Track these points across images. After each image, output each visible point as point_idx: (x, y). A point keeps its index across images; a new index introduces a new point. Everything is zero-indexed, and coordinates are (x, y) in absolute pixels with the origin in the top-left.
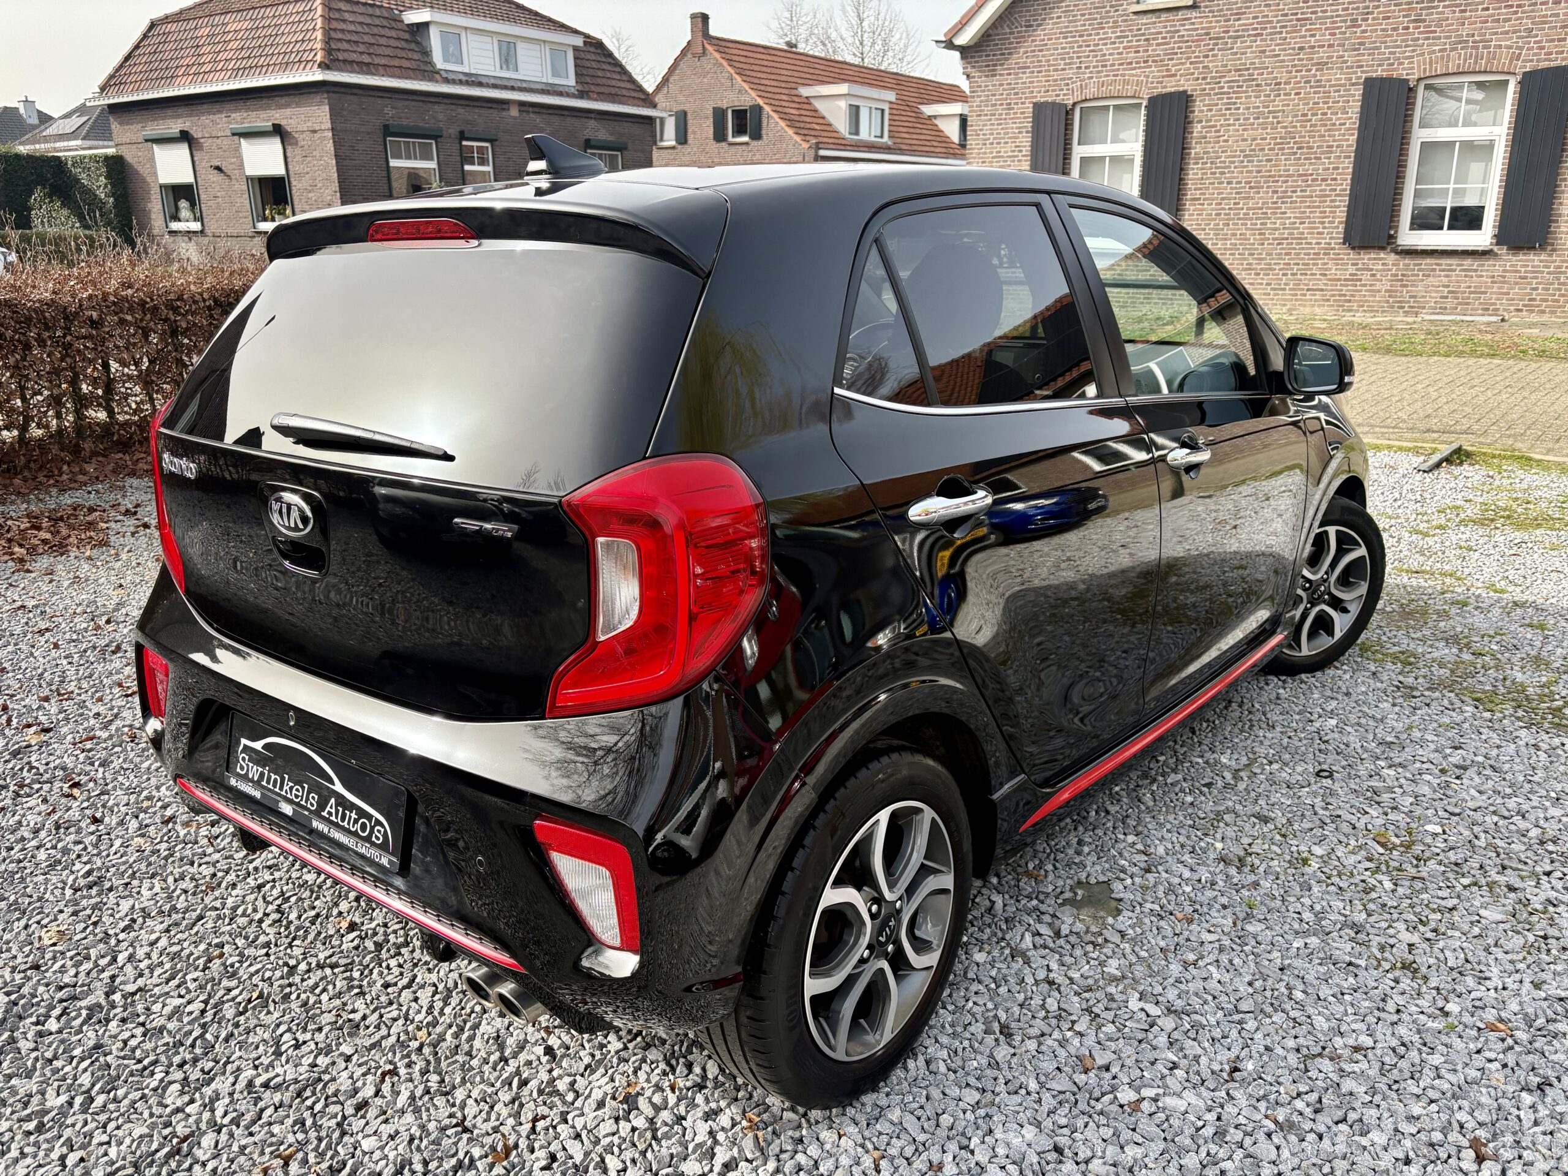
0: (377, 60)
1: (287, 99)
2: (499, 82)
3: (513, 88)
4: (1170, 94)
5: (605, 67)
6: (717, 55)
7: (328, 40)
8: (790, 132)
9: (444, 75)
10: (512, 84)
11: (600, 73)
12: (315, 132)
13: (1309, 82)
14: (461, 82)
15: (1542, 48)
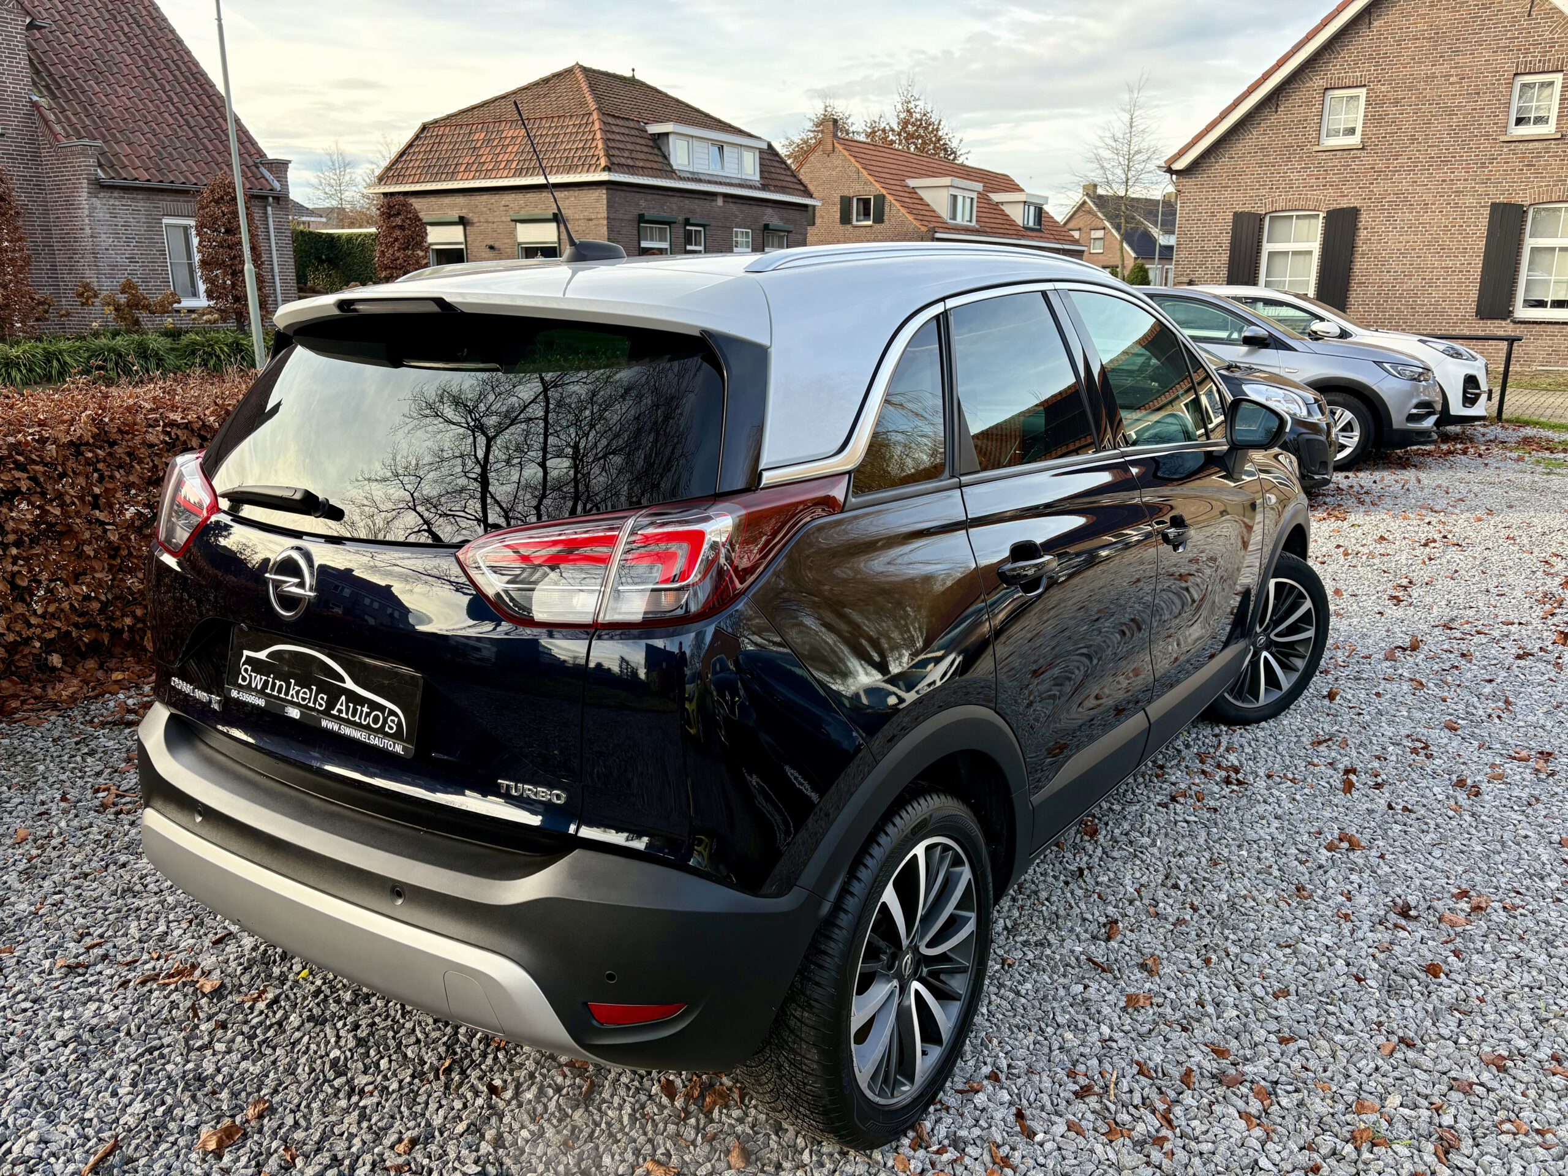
1: (566, 193)
2: (713, 179)
3: (721, 183)
4: (1343, 209)
5: (775, 164)
6: (846, 153)
7: (607, 149)
8: (910, 218)
9: (679, 174)
10: (721, 180)
11: (774, 170)
12: (591, 220)
13: (1449, 204)
14: (690, 179)
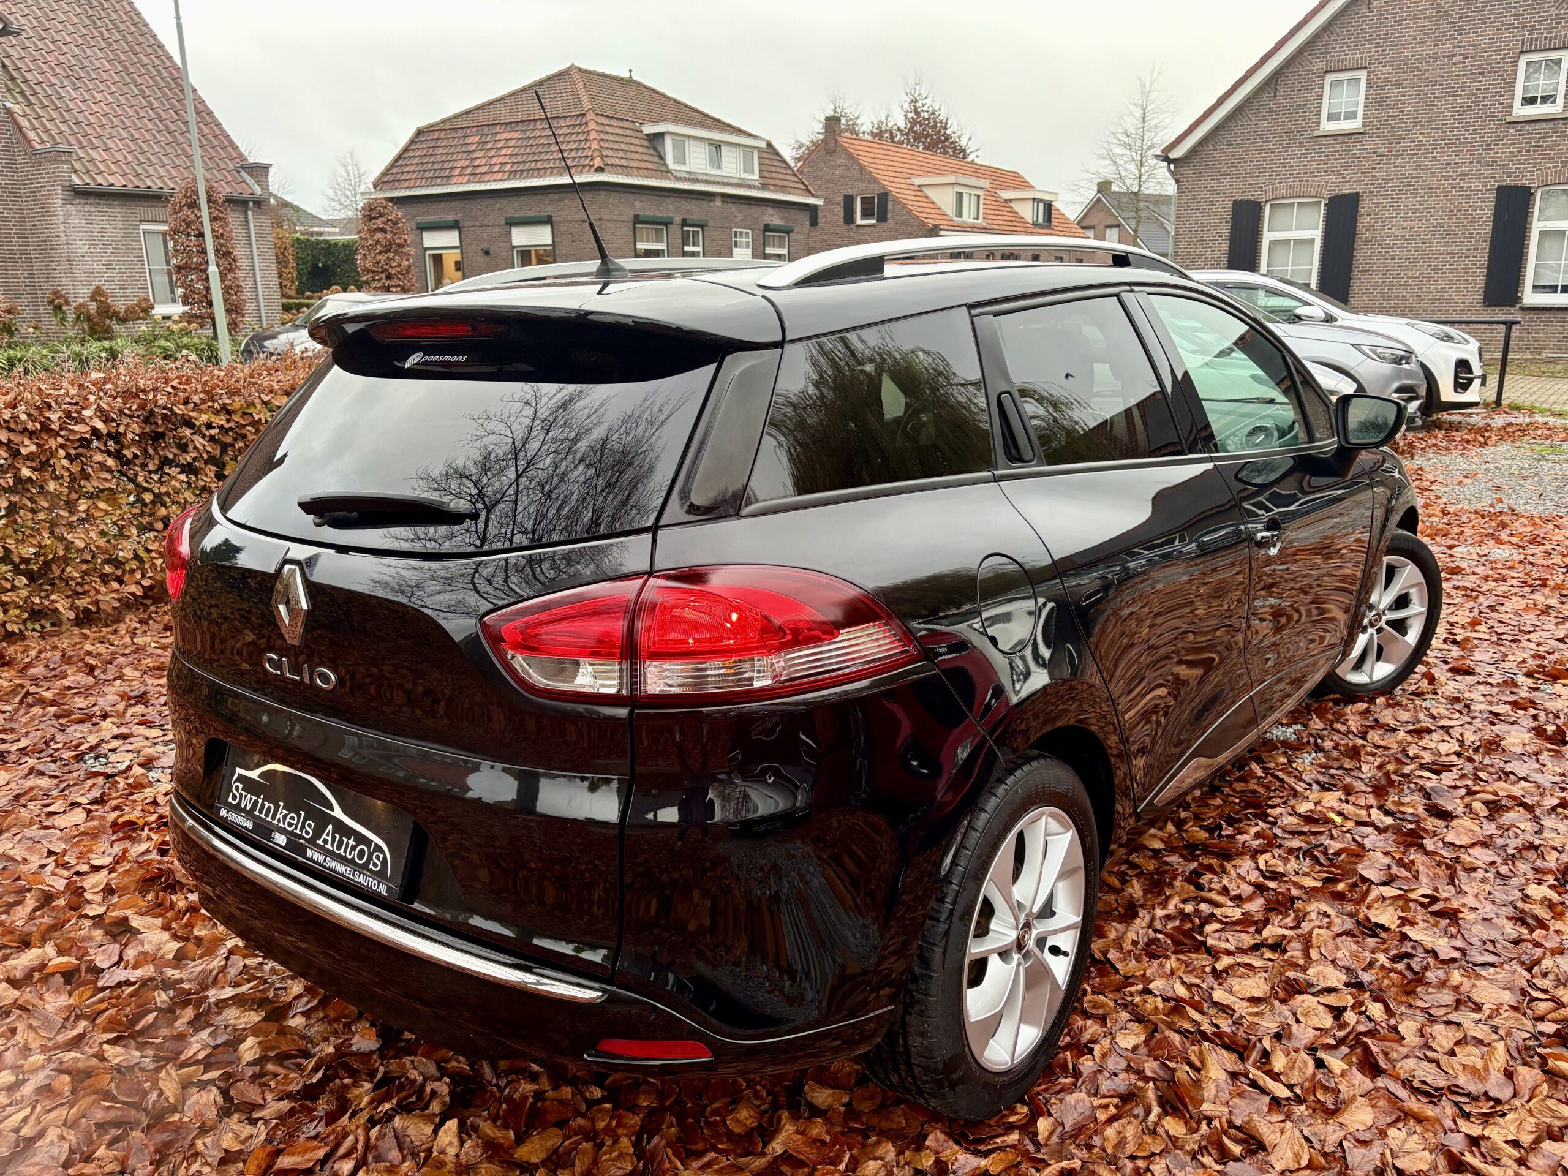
1: (561, 195)
2: (711, 179)
3: (719, 183)
4: (1344, 196)
5: (776, 163)
7: (600, 150)
8: (915, 215)
9: (676, 174)
10: (717, 179)
11: (774, 169)
13: (1454, 188)
14: (685, 180)
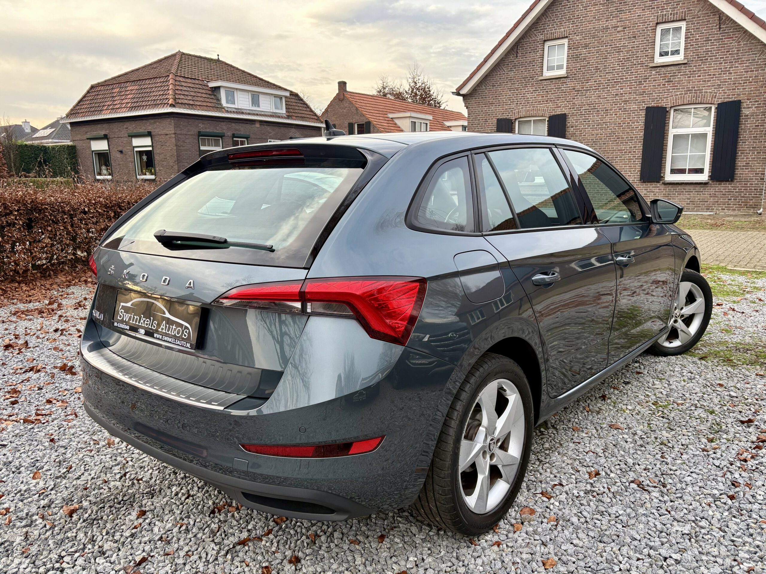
0: (197, 103)
1: (155, 120)
2: (251, 112)
3: (257, 115)
4: (559, 115)
5: (299, 105)
6: (350, 100)
7: (175, 94)
9: (226, 109)
10: (257, 113)
11: (297, 108)
12: (167, 135)
13: (621, 109)
14: (234, 112)
15: (726, 93)
